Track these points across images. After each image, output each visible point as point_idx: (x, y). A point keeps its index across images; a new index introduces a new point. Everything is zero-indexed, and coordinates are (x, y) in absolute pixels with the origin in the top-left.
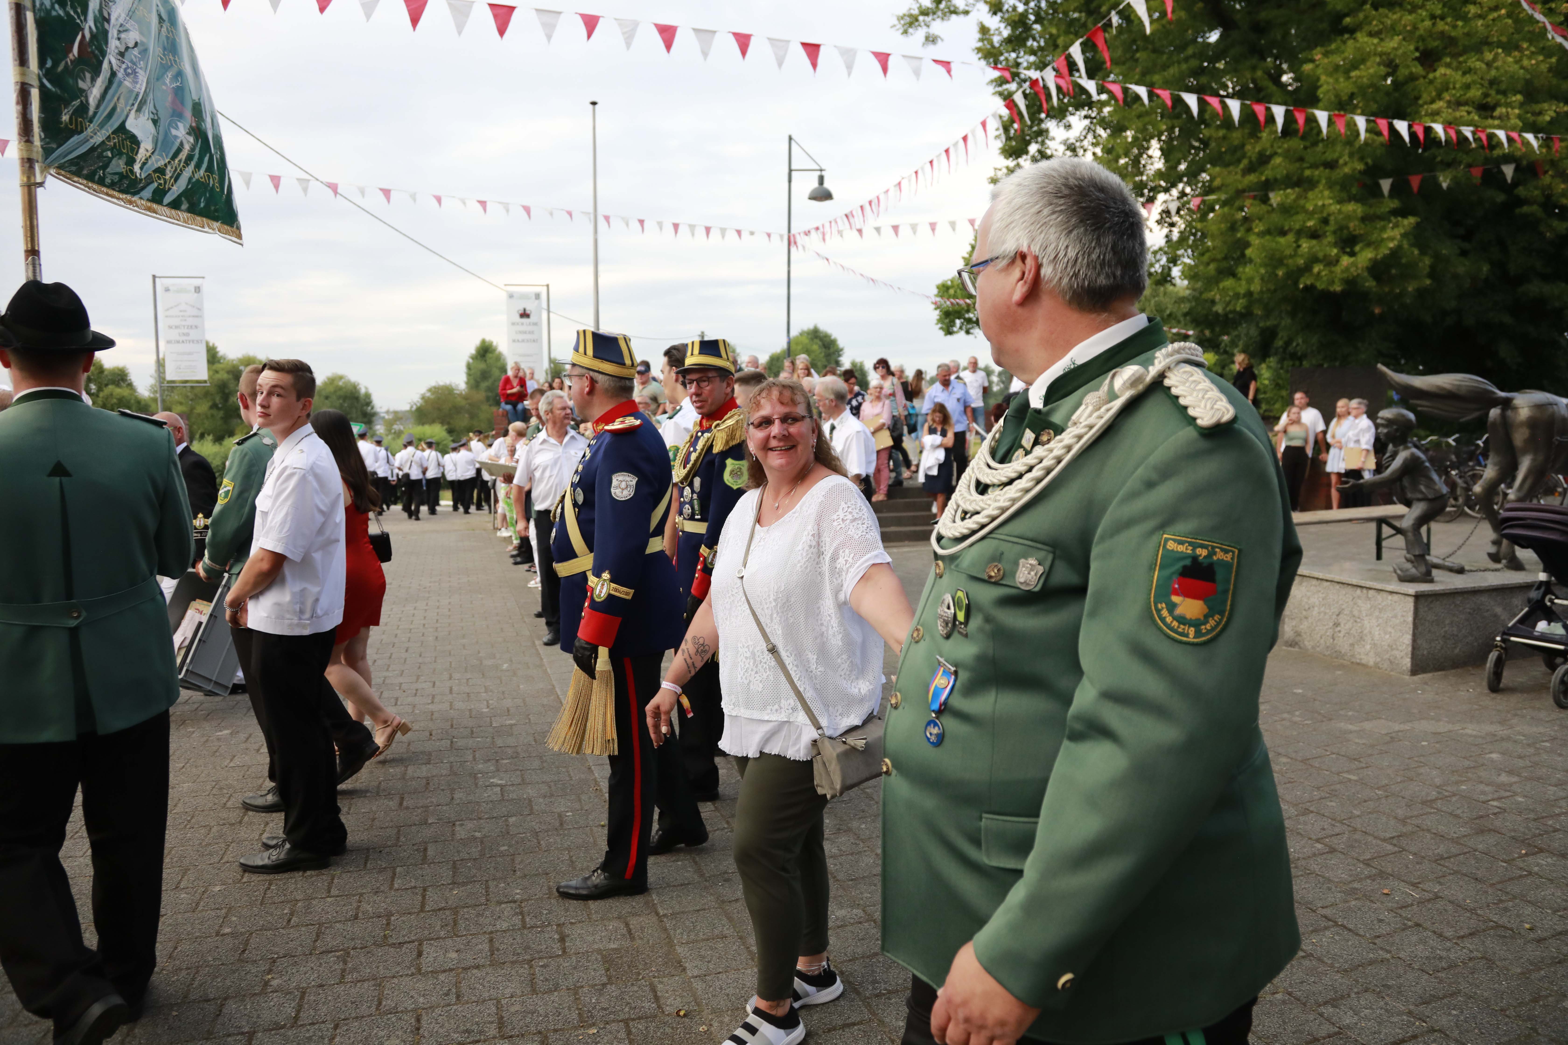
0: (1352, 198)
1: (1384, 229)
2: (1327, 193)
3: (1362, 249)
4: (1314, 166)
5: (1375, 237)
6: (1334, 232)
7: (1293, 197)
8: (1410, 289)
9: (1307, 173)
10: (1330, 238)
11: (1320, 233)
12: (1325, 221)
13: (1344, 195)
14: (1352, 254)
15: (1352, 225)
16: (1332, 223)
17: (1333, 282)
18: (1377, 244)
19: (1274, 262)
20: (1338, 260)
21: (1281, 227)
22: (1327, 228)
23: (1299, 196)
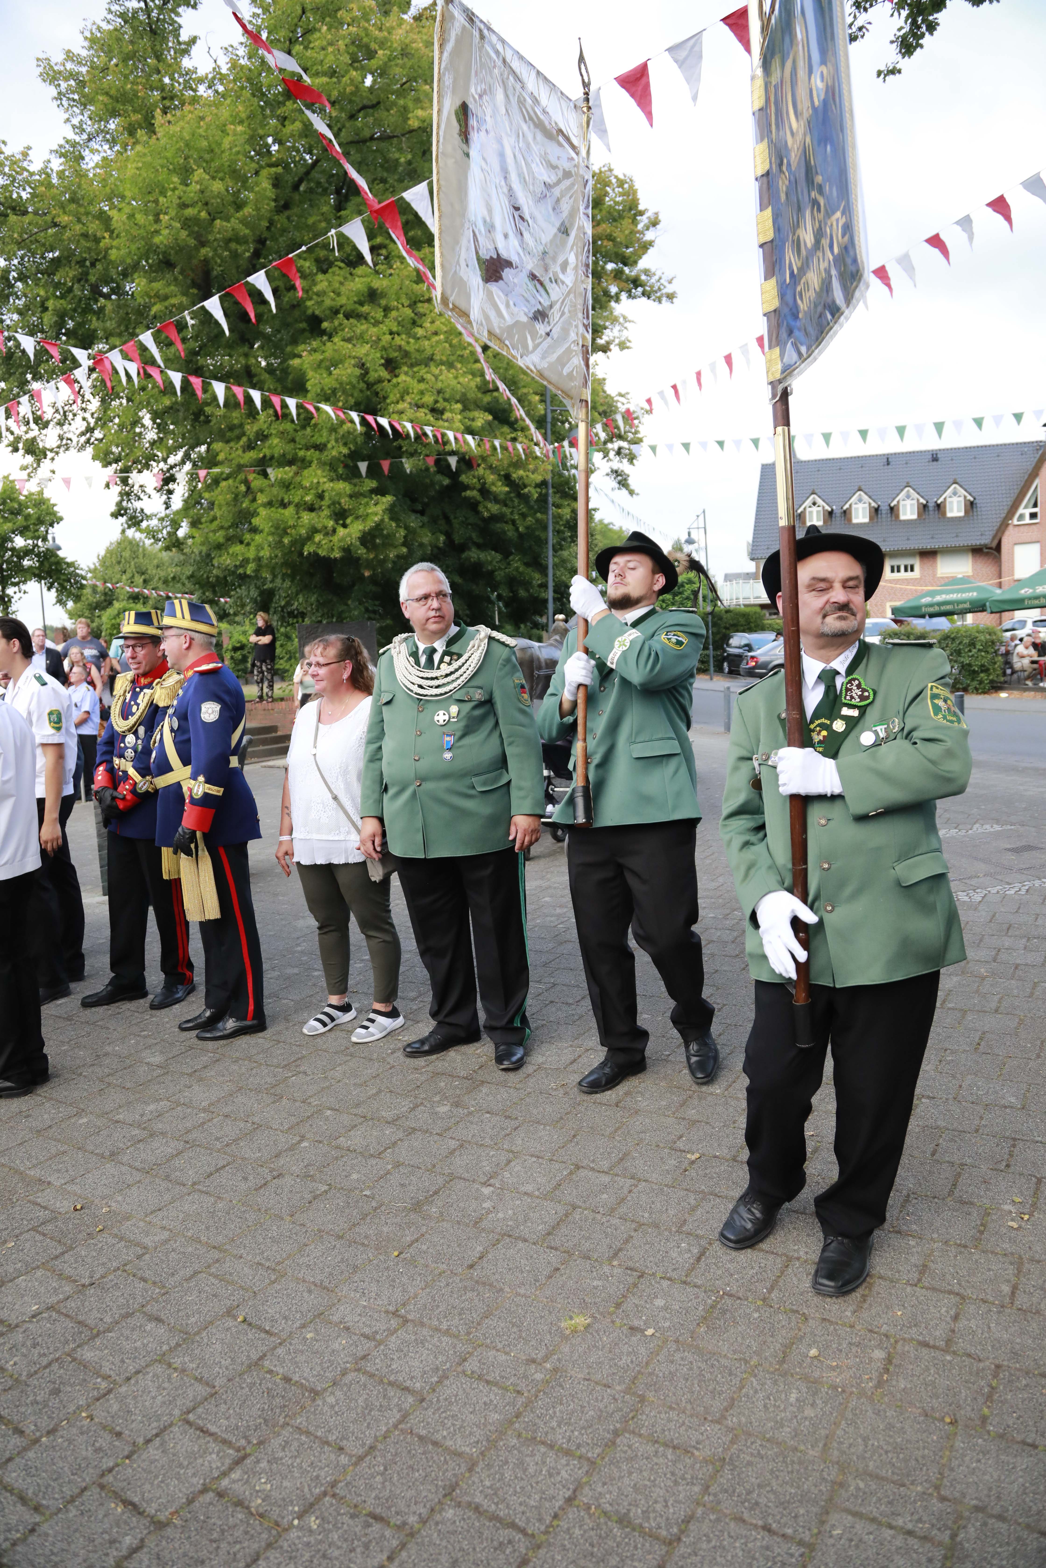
0: (340, 478)
1: (367, 504)
2: (319, 472)
3: (352, 522)
4: (305, 448)
5: (361, 512)
6: (329, 507)
7: (291, 474)
8: (392, 555)
9: (301, 453)
10: (326, 512)
11: (317, 506)
12: (321, 497)
13: (334, 474)
14: (345, 526)
15: (343, 501)
16: (327, 498)
17: (333, 549)
18: (365, 517)
19: (280, 531)
20: (334, 531)
21: (282, 500)
22: (323, 503)
23: (296, 474)
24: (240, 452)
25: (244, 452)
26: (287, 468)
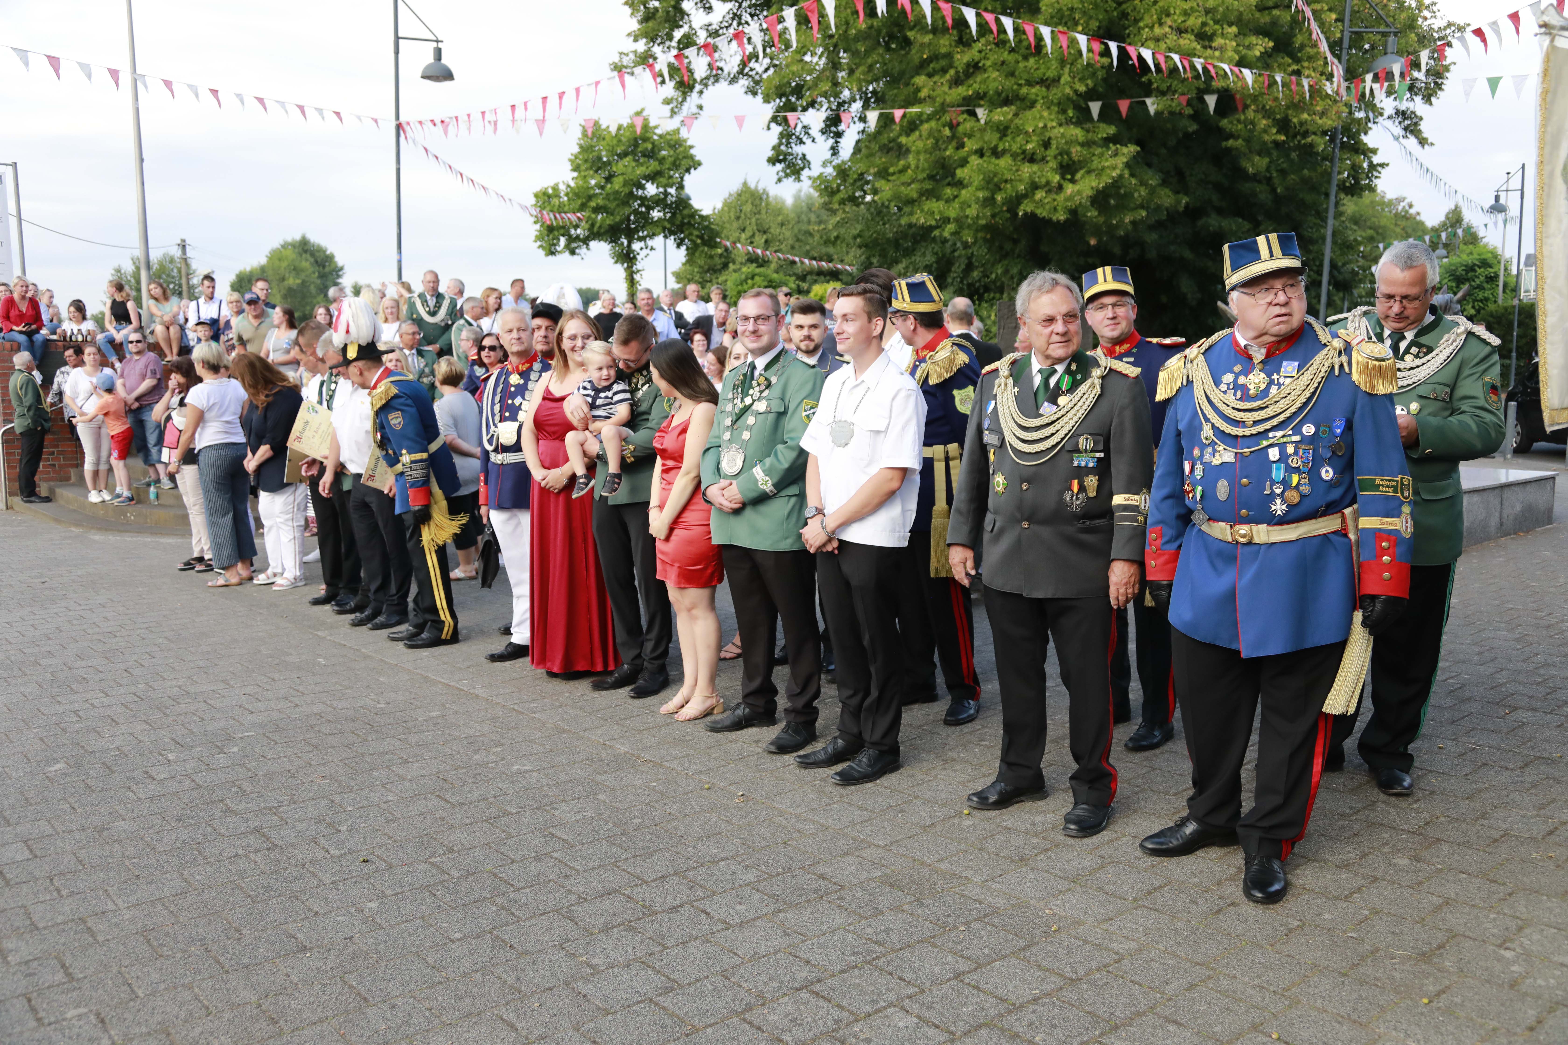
0: (1069, 122)
1: (1101, 155)
2: (1045, 114)
3: (1083, 177)
4: (1030, 83)
5: (1095, 164)
6: (1055, 157)
7: (1010, 116)
8: (1127, 220)
9: (1024, 90)
10: (1053, 164)
11: (1039, 157)
12: (1046, 144)
13: (1062, 118)
14: (1073, 181)
15: (1073, 150)
16: (1054, 147)
17: (1055, 209)
18: (1100, 172)
19: (991, 186)
20: (1060, 188)
21: (996, 147)
22: (1048, 153)
23: (1016, 115)
24: (946, 88)
25: (950, 88)
26: (1005, 109)
